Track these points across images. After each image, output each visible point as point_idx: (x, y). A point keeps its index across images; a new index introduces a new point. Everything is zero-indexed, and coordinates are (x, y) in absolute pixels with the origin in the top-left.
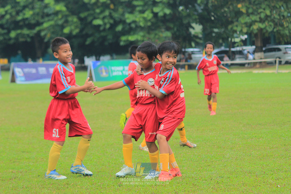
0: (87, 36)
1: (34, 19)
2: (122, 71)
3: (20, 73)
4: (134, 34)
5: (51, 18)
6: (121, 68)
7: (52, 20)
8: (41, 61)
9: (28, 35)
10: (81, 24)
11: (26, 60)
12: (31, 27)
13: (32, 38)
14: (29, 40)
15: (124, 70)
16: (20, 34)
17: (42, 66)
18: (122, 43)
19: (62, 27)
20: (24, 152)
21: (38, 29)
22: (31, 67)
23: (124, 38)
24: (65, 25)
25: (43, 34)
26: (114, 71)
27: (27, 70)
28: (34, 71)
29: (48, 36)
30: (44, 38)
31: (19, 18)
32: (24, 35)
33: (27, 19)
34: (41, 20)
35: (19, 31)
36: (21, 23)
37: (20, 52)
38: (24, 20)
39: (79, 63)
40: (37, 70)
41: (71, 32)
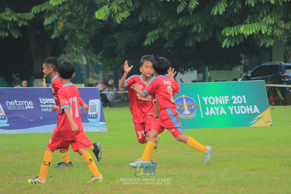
0: (148, 26)
2: (226, 107)
4: (253, 21)
6: (224, 100)
13: (23, 29)
14: (16, 35)
15: (230, 103)
18: (225, 44)
19: (93, 7)
22: (21, 96)
23: (228, 32)
26: (209, 106)
28: (29, 105)
29: (61, 25)
30: (52, 31)
40: (37, 104)
41: (111, 19)
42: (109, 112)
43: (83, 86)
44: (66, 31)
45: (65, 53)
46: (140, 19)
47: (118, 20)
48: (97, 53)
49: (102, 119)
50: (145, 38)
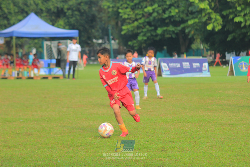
0: (229, 32)
1: (179, 17)
3: (165, 67)
5: (194, 16)
7: (196, 17)
8: (185, 56)
9: (173, 32)
10: (223, 21)
11: (171, 56)
12: (176, 24)
13: (177, 34)
14: (174, 36)
16: (166, 30)
17: (186, 61)
19: (206, 24)
20: (170, 141)
21: (182, 26)
22: (175, 62)
24: (208, 22)
25: (187, 31)
27: (171, 65)
28: (178, 65)
29: (192, 32)
30: (189, 35)
31: (166, 16)
32: (170, 31)
33: (173, 16)
34: (186, 18)
35: (165, 28)
36: (167, 21)
37: (165, 48)
38: (170, 17)
39: (220, 58)
40: (182, 65)
41: (213, 29)
42: (212, 68)
43: (201, 58)
44: (194, 34)
45: (194, 44)
46: (226, 29)
47: (217, 30)
48: (207, 43)
49: (209, 71)
50: (227, 37)
